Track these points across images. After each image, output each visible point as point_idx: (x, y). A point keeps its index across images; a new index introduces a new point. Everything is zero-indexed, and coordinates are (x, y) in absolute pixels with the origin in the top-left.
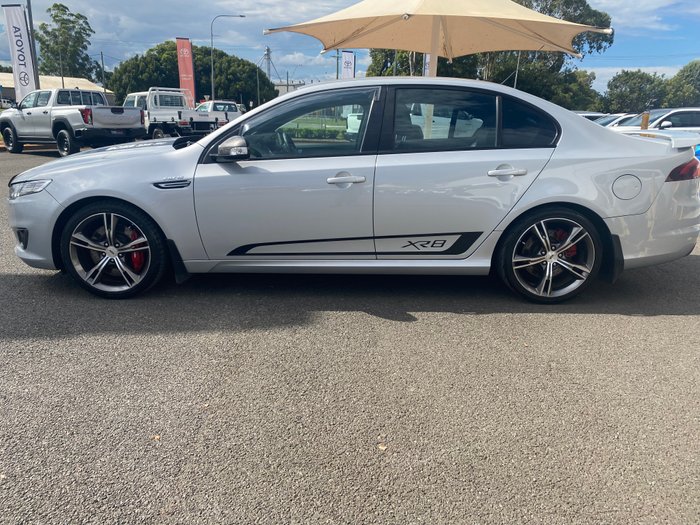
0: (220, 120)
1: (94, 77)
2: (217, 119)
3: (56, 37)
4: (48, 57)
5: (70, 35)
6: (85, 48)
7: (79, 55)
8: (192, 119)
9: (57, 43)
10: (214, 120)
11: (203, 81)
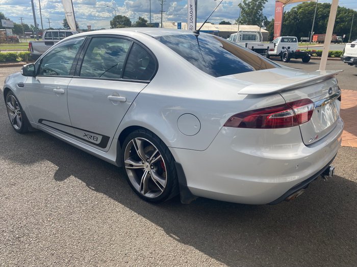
0: (270, 48)
1: (263, 24)
2: (268, 47)
3: (249, 6)
4: (244, 16)
5: (256, 4)
6: (261, 10)
7: (258, 14)
8: (253, 47)
9: (249, 9)
10: (266, 48)
11: (320, 23)
